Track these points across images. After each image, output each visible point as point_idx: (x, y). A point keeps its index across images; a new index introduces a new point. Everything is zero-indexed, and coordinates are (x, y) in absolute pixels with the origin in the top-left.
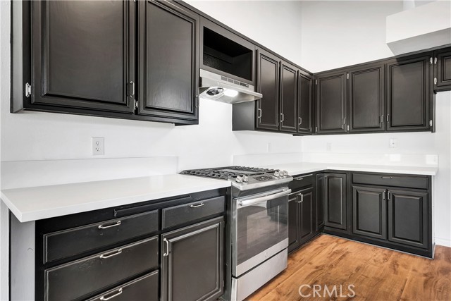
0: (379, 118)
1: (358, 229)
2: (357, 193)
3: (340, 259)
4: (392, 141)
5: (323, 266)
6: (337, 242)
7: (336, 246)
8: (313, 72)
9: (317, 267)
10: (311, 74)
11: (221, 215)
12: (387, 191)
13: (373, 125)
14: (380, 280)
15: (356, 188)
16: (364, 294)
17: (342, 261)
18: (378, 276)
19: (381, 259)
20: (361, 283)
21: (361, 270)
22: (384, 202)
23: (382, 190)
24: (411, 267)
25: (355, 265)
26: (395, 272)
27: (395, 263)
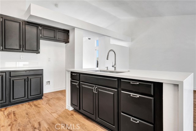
0: (20, 45)
1: (13, 99)
2: (13, 81)
3: (14, 115)
5: (11, 123)
7: (4, 112)
9: (9, 125)
12: (28, 77)
13: (17, 48)
14: (39, 113)
15: (12, 79)
16: (41, 119)
17: (17, 116)
18: (37, 112)
19: (29, 106)
20: (35, 117)
21: (29, 114)
22: (26, 82)
23: (26, 77)
24: (41, 104)
25: (24, 114)
26: (39, 108)
27: (35, 106)
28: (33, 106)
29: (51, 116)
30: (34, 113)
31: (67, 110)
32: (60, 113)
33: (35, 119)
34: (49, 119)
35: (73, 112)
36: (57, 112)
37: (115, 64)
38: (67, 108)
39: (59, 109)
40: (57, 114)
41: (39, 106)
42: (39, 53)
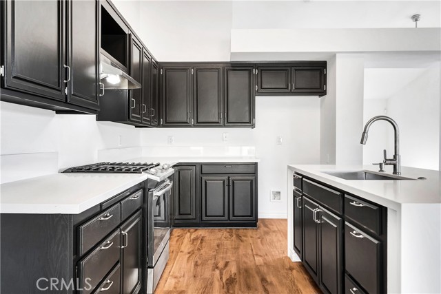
0: (219, 114)
1: (206, 216)
2: (206, 182)
3: (201, 243)
4: (224, 134)
5: (193, 251)
6: (189, 232)
7: (191, 235)
8: (158, 61)
9: (189, 253)
10: (157, 62)
11: (140, 208)
12: (229, 177)
13: (214, 120)
14: (237, 248)
15: (204, 178)
16: (233, 259)
17: (204, 244)
18: (233, 246)
19: (228, 234)
20: (226, 253)
21: (220, 246)
22: (226, 188)
23: (226, 178)
24: (249, 235)
25: (214, 244)
26: (242, 241)
27: (238, 236)
28: (234, 236)
29: (252, 258)
30: (229, 247)
31: (289, 258)
32: (269, 259)
33: (224, 255)
34: (245, 263)
35: (295, 266)
36: (266, 257)
37: (395, 157)
38: (289, 256)
39: (273, 253)
40: (264, 260)
41: (243, 238)
42: (253, 126)
